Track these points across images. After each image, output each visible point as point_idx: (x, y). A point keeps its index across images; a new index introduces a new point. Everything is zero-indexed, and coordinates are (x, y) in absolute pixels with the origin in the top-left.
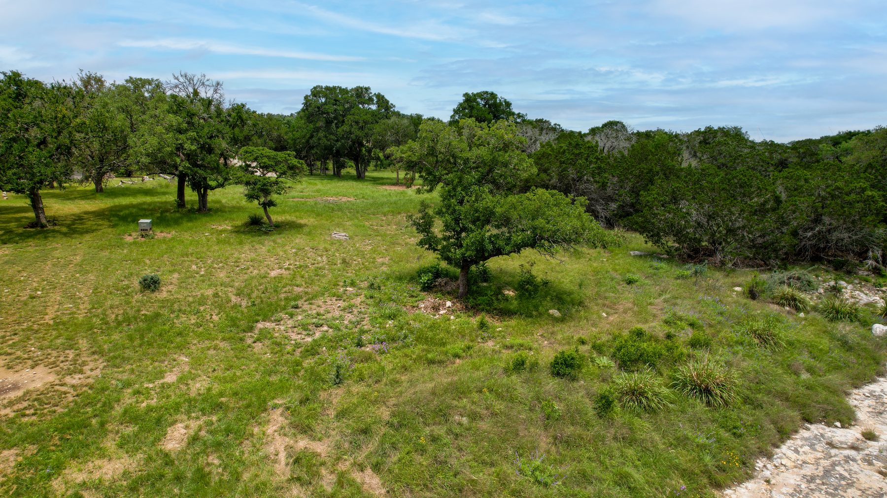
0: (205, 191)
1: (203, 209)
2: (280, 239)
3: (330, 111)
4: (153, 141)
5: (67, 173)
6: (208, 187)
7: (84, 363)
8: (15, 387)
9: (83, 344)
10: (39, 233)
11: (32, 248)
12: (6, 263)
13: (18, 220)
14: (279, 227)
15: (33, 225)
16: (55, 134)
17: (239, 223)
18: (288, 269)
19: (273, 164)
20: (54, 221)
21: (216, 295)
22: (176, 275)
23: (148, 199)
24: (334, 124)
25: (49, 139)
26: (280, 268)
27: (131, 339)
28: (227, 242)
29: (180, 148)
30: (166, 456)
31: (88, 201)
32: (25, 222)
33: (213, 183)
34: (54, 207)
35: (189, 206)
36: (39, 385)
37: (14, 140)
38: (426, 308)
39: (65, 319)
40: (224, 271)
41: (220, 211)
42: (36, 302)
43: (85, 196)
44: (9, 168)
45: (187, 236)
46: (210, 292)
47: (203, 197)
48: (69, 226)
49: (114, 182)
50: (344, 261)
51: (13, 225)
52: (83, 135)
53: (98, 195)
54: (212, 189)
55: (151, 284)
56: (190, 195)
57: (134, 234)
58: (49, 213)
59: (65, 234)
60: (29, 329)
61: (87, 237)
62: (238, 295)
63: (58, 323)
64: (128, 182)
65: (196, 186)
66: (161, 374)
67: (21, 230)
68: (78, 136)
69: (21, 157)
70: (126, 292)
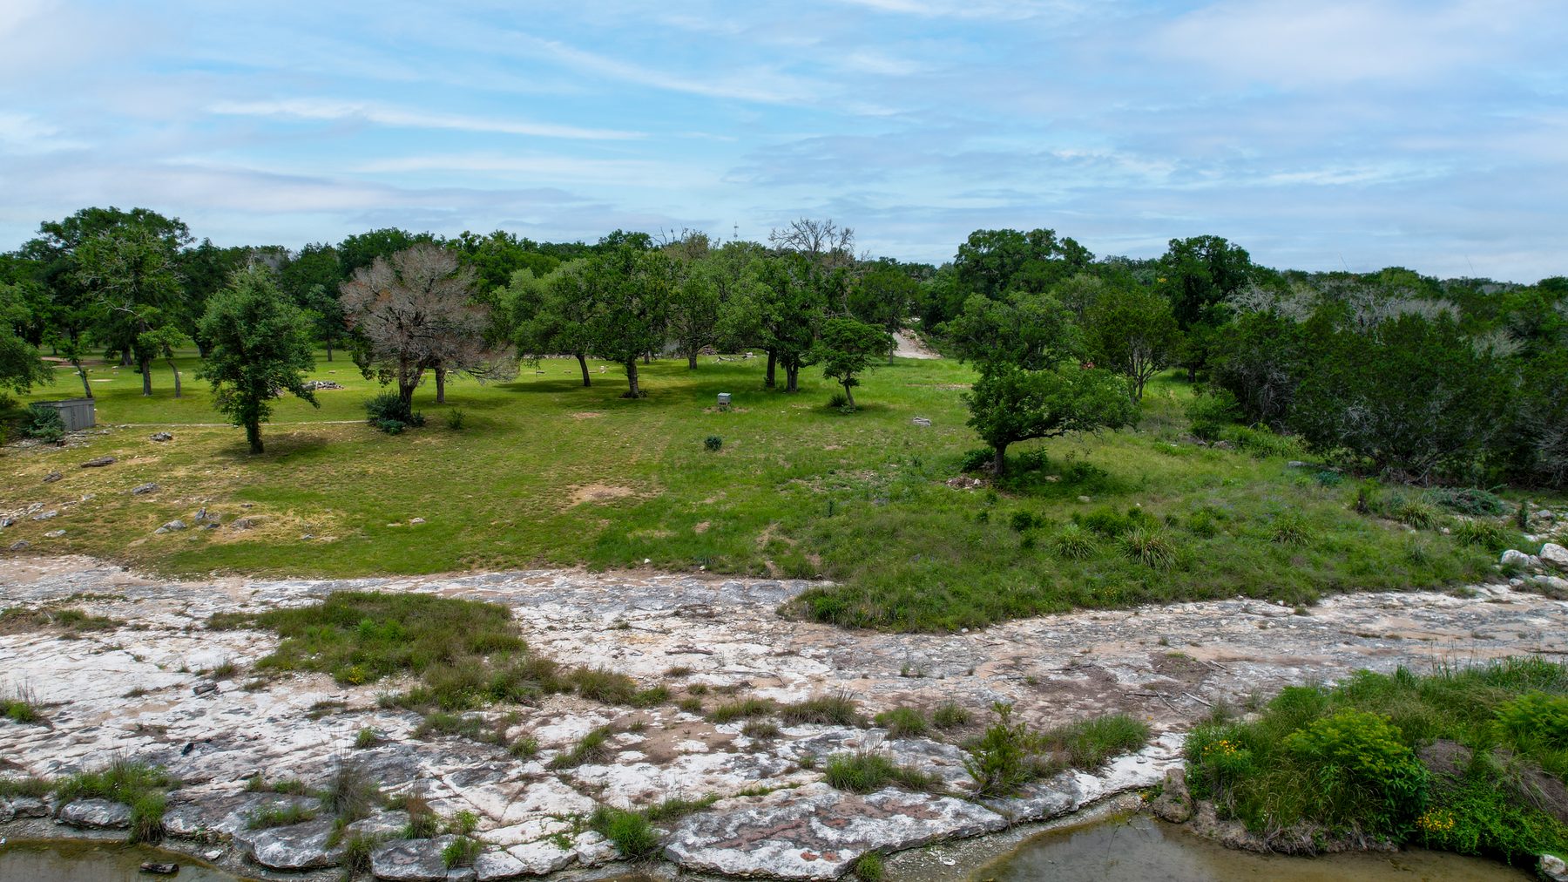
0: (796, 368)
1: (792, 388)
2: (853, 420)
3: (991, 266)
4: (740, 311)
5: (661, 344)
6: (798, 364)
7: (653, 488)
8: (609, 495)
9: (654, 478)
10: (632, 402)
11: (624, 415)
12: (605, 423)
13: (614, 391)
14: (860, 409)
15: (627, 395)
16: (653, 306)
17: (822, 404)
18: (845, 446)
19: (856, 338)
20: (645, 393)
21: (767, 459)
22: (738, 442)
23: (741, 378)
24: (997, 285)
25: (648, 310)
26: (839, 445)
27: (688, 478)
28: (799, 420)
29: (766, 320)
30: (693, 534)
31: (679, 378)
32: (621, 393)
33: (803, 360)
34: (646, 381)
35: (778, 386)
36: (623, 495)
37: (620, 311)
38: (952, 483)
39: (644, 462)
40: (783, 443)
41: (807, 392)
42: (624, 450)
43: (677, 372)
44: (614, 339)
45: (763, 412)
46: (763, 456)
47: (792, 375)
48: (657, 398)
49: (708, 359)
50: (907, 443)
51: (611, 395)
52: (676, 306)
53: (691, 372)
54: (803, 366)
55: (714, 444)
56: (781, 375)
57: (713, 409)
58: (641, 386)
59: (652, 405)
60: (619, 466)
61: (671, 408)
62: (786, 460)
63: (639, 464)
64: (727, 360)
65: (786, 362)
66: (704, 499)
67: (617, 399)
68: (673, 307)
69: (624, 328)
70: (693, 450)
